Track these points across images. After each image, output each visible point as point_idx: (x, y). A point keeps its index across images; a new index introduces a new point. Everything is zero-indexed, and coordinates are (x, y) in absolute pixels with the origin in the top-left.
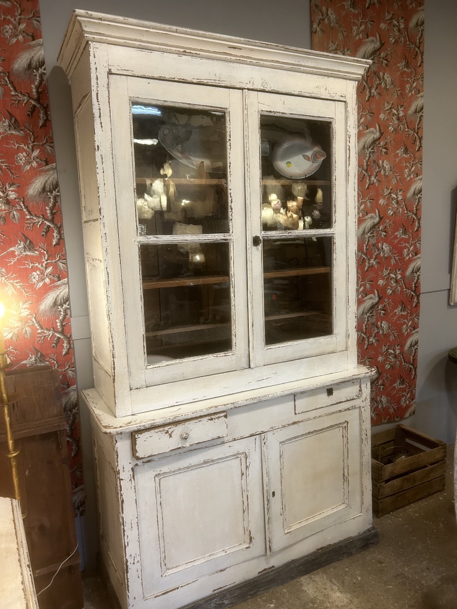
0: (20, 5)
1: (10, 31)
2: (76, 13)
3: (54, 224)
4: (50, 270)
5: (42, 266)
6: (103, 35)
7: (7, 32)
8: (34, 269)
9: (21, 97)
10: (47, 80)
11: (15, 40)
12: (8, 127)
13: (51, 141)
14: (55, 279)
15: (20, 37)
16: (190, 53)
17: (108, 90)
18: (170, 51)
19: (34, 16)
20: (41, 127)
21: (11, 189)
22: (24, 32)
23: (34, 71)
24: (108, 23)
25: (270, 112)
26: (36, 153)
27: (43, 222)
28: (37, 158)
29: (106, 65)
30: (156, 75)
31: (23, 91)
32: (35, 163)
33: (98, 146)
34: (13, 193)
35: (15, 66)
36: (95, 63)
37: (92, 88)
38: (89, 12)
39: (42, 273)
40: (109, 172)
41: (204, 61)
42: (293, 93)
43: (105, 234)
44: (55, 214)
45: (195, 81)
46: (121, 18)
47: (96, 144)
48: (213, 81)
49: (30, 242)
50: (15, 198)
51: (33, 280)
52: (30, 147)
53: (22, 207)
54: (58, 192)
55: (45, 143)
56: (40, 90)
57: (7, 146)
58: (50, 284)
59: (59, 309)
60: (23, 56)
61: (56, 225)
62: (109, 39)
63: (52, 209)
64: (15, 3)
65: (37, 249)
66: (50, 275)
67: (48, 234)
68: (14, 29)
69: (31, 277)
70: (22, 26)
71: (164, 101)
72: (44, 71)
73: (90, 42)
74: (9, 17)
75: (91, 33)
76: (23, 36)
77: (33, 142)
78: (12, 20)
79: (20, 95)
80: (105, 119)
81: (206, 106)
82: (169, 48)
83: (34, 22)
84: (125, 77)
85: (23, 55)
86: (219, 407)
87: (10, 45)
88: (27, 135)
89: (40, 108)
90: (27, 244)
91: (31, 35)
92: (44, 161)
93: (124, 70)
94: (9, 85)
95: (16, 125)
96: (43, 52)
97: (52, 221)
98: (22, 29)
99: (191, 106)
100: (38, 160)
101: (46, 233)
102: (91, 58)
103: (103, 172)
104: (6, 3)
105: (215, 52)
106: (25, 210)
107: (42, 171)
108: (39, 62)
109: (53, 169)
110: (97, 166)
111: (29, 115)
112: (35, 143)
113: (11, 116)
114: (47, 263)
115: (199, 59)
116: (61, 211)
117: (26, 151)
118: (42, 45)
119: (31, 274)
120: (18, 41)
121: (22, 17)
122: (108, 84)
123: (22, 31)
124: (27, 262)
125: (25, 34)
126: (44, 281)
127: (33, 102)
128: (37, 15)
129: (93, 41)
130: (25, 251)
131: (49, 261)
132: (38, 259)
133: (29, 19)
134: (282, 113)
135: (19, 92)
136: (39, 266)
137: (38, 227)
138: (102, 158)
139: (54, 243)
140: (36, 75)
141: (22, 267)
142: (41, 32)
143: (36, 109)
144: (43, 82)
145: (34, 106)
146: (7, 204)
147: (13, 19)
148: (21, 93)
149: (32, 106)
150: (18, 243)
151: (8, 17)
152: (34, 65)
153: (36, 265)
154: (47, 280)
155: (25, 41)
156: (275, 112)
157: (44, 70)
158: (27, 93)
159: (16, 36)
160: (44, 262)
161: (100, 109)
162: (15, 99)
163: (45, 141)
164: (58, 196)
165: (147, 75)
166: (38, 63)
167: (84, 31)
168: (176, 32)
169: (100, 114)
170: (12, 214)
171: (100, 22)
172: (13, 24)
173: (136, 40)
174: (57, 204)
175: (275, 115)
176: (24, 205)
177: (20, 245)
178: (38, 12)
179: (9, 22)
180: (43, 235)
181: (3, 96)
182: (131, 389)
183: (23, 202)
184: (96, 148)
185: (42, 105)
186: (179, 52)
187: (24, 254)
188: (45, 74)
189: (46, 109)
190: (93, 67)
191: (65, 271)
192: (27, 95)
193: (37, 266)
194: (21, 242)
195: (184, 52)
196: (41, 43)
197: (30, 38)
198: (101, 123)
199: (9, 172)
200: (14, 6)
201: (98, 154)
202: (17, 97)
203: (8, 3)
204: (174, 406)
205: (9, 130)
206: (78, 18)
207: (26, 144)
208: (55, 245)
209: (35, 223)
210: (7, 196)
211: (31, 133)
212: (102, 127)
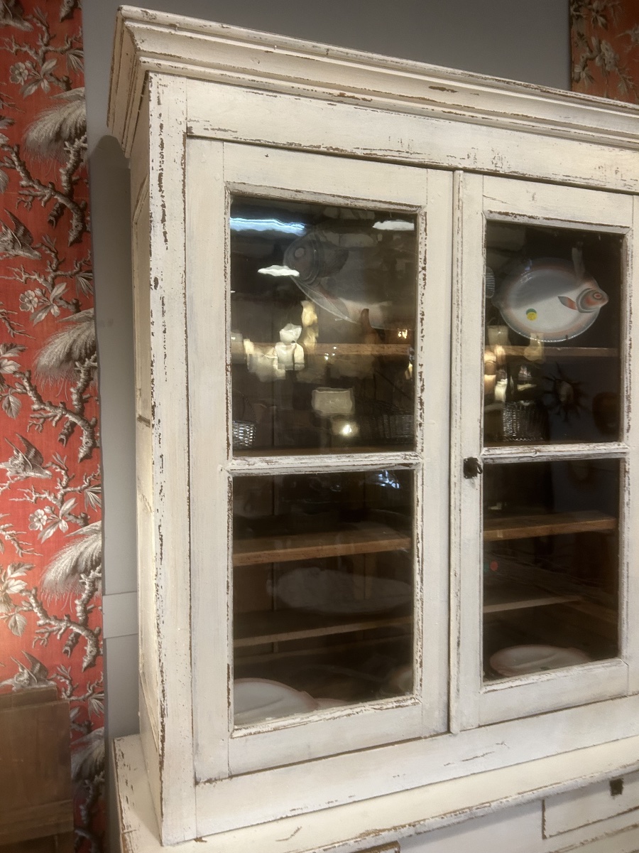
0: (48, 28)
1: (26, 72)
2: (123, 12)
3: (84, 420)
4: (69, 505)
5: (56, 497)
6: (179, 59)
8: (40, 504)
9: (39, 190)
10: (89, 161)
11: (33, 89)
12: (12, 244)
13: (88, 268)
14: (78, 521)
15: (45, 85)
16: (353, 97)
17: (184, 169)
18: (313, 94)
19: (71, 47)
20: (72, 244)
21: (8, 355)
22: (51, 75)
23: (67, 143)
24: (189, 34)
25: (507, 214)
26: (59, 290)
27: (63, 415)
28: (61, 299)
29: (182, 119)
30: (282, 141)
31: (43, 181)
32: (56, 308)
33: (156, 280)
34: (11, 362)
35: (30, 134)
36: (160, 115)
37: (151, 164)
38: (150, 12)
39: (55, 511)
40: (177, 332)
41: (380, 114)
42: (553, 177)
44: (87, 402)
45: (359, 153)
46: (215, 25)
47: (153, 275)
48: (397, 154)
49: (37, 453)
50: (15, 373)
51: (37, 524)
52: (49, 279)
54: (94, 362)
55: (77, 273)
56: (74, 178)
57: (6, 278)
58: (69, 531)
59: (81, 578)
60: (46, 118)
61: (86, 421)
62: (190, 67)
63: (81, 393)
64: (39, 25)
65: (48, 465)
66: (69, 514)
67: (71, 439)
68: (34, 69)
69: (33, 518)
70: (49, 65)
71: (297, 191)
72: (84, 145)
73: (151, 75)
74: (26, 49)
75: (153, 55)
76: (50, 83)
78: (31, 53)
79: (36, 187)
80: (174, 226)
81: (380, 202)
82: (310, 88)
83: (72, 57)
84: (219, 144)
85: (47, 115)
86: (383, 833)
87: (25, 96)
88: (44, 257)
89: (73, 209)
90: (30, 457)
91: (64, 81)
92: (74, 304)
93: (219, 129)
94: (18, 169)
95: (25, 239)
96: (84, 111)
97: (80, 414)
99: (348, 202)
100: (62, 303)
101: (68, 436)
102: (153, 105)
104: (22, 24)
105: (402, 97)
106: (30, 394)
107: (68, 323)
108: (76, 129)
109: (88, 319)
111: (51, 222)
112: (59, 273)
113: (18, 223)
114: (65, 493)
115: (369, 110)
116: (99, 396)
117: (40, 286)
118: (83, 98)
119: (33, 513)
120: (39, 91)
121: (50, 48)
122: (184, 157)
123: (49, 72)
124: (27, 491)
125: (52, 79)
126: (56, 527)
127: (60, 200)
128: (78, 46)
129: (158, 73)
131: (68, 489)
132: (50, 486)
133: (63, 52)
134: (530, 217)
135: (36, 182)
136: (51, 498)
137: (54, 425)
138: (163, 304)
139: (81, 455)
140: (69, 152)
141: (17, 500)
142: (82, 75)
143: (65, 212)
144: (82, 164)
145: (62, 207)
147: (33, 52)
148: (40, 183)
149: (57, 206)
150: (13, 455)
151: (24, 49)
152: (66, 133)
153: (44, 496)
154: (63, 525)
155: (54, 90)
156: (515, 215)
157: (85, 142)
158: (51, 183)
159: (37, 81)
160: (59, 490)
162: (27, 192)
163: (77, 269)
164: (95, 368)
165: (265, 138)
166: (73, 131)
167: (139, 50)
168: (327, 55)
171: (173, 32)
173: (244, 71)
174: (92, 382)
175: (516, 220)
176: (30, 385)
177: (16, 458)
178: (80, 40)
179: (25, 57)
180: (62, 440)
181: (5, 188)
182: (196, 783)
183: (29, 380)
184: (152, 283)
185: (76, 204)
186: (329, 97)
187: (24, 475)
188: (85, 149)
189: (84, 212)
190: (154, 122)
191: (98, 507)
192: (50, 186)
193: (46, 498)
194: (18, 452)
195: (342, 95)
196: (82, 95)
197: (62, 86)
198: (165, 233)
199: (7, 324)
200: (37, 29)
202: (31, 190)
203: (27, 24)
204: (287, 817)
205: (13, 248)
206: (128, 23)
207: (42, 273)
208: (82, 460)
209: (48, 417)
211: (53, 255)
212: (166, 241)
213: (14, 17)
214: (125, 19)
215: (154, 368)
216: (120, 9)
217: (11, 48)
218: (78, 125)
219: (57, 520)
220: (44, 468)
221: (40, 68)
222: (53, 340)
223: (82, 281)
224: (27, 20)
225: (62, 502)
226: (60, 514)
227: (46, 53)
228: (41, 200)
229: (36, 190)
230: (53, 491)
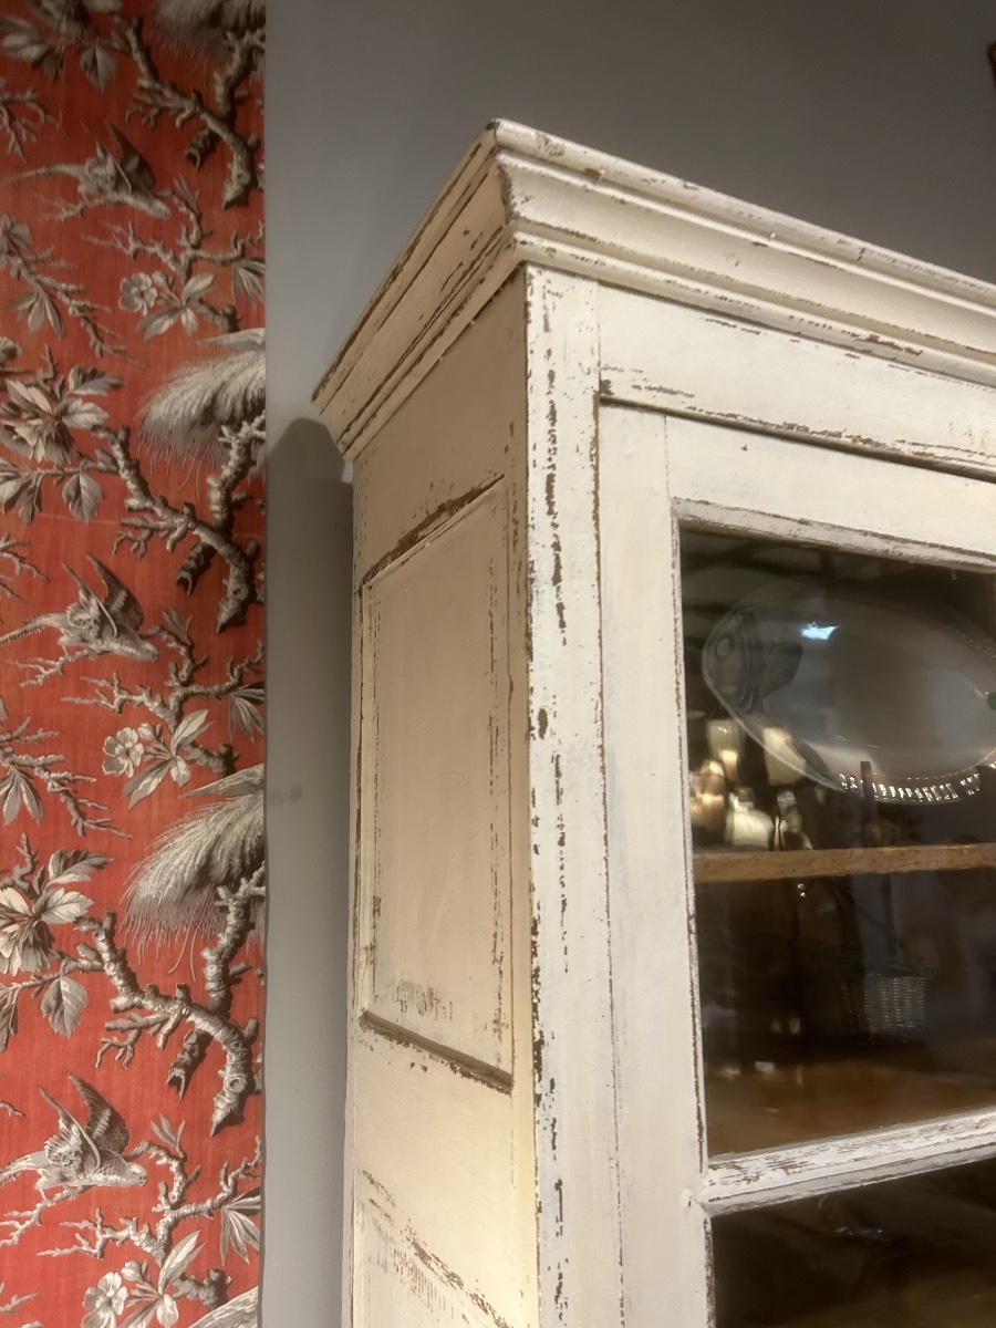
0: (199, 218)
1: (154, 292)
3: (230, 1027)
5: (152, 1235)
6: (591, 243)
7: (142, 294)
8: (112, 1256)
9: (162, 518)
10: (266, 464)
11: (166, 324)
12: (97, 628)
13: (254, 680)
15: (188, 318)
16: (891, 345)
17: (596, 468)
18: (825, 334)
19: (243, 255)
20: (224, 627)
22: (201, 301)
23: (225, 430)
24: (619, 195)
26: (192, 726)
27: (182, 1017)
28: (194, 745)
29: (590, 362)
30: (775, 419)
31: (172, 499)
32: (182, 765)
33: (543, 715)
35: (154, 408)
36: (549, 352)
38: (555, 140)
39: (148, 1274)
41: (930, 380)
43: (558, 1186)
44: (238, 981)
45: (907, 450)
47: (536, 704)
48: (965, 456)
49: (115, 1120)
50: (79, 920)
52: (172, 702)
53: (99, 957)
54: (259, 884)
55: (233, 688)
56: (236, 496)
57: (78, 700)
60: (188, 379)
61: (235, 1030)
62: (610, 262)
63: (226, 960)
64: (183, 209)
65: (138, 1150)
66: (183, 1278)
67: (198, 1074)
68: (171, 288)
69: (93, 1299)
70: (199, 284)
71: (802, 522)
72: (259, 433)
73: (531, 270)
74: (156, 249)
75: (544, 230)
76: (199, 316)
77: (185, 684)
78: (166, 258)
79: (158, 511)
80: (578, 590)
81: (944, 547)
82: (822, 321)
83: (242, 273)
84: (657, 419)
85: (190, 375)
87: (148, 336)
88: (165, 655)
89: (230, 557)
90: (99, 1130)
91: (225, 315)
92: (220, 756)
93: (660, 389)
94: (124, 475)
95: (127, 617)
96: (262, 371)
97: (222, 1013)
98: (198, 292)
99: (889, 546)
100: (196, 754)
101: (190, 1069)
103: (562, 843)
104: (150, 204)
105: (970, 352)
107: (207, 798)
108: (245, 402)
110: (534, 813)
111: (183, 582)
112: (193, 689)
113: (114, 582)
114: (176, 1222)
115: (913, 371)
116: (264, 968)
117: (150, 718)
118: (262, 347)
119: (94, 1284)
120: (177, 327)
121: (201, 253)
122: (595, 442)
123: (198, 297)
125: (204, 309)
126: (150, 1316)
127: (205, 538)
128: (255, 254)
129: (545, 267)
130: (81, 1169)
131: (185, 1210)
132: (137, 1205)
133: (224, 263)
135: (159, 501)
136: (139, 1239)
137: (160, 1043)
138: (558, 774)
139: (218, 1116)
140: (228, 446)
141: (56, 1253)
142: (261, 306)
143: (214, 561)
144: (253, 470)
145: (209, 552)
146: (36, 945)
148: (165, 504)
149: (199, 549)
151: (151, 250)
152: (224, 410)
153: (122, 1234)
155: (204, 328)
157: (262, 427)
158: (188, 505)
159: (174, 311)
160: (161, 1215)
161: (557, 546)
162: (139, 522)
163: (233, 681)
164: (259, 899)
166: (239, 406)
167: (517, 217)
168: (858, 262)
169: (558, 566)
170: (49, 995)
171: (590, 186)
172: (166, 273)
173: (709, 278)
174: (252, 934)
176: (112, 948)
178: (260, 245)
179: (154, 264)
180: (175, 1082)
181: (92, 513)
183: (110, 936)
184: (535, 723)
185: (238, 548)
186: (850, 341)
187: (78, 1182)
188: (261, 441)
189: (252, 563)
190: (537, 366)
191: (250, 1248)
192: (186, 510)
194: (69, 1123)
195: (873, 340)
196: (259, 341)
197: (221, 323)
198: (560, 607)
199: (70, 806)
200: (177, 217)
201: (540, 750)
202: (147, 517)
203: (159, 205)
205: (100, 636)
206: (503, 158)
207: (158, 689)
208: (220, 1127)
209: (148, 1027)
210: (45, 909)
211: (183, 651)
212: (562, 624)
213: (136, 189)
214: (502, 147)
215: (539, 939)
216: (492, 126)
217: (126, 245)
218: (250, 397)
219: (152, 1298)
220: (128, 1159)
221: (181, 287)
222: (171, 840)
223: (243, 705)
224: (162, 199)
225: (168, 1247)
226: (161, 1282)
227: (193, 260)
228: (166, 537)
229: (157, 519)
230: (147, 1219)
